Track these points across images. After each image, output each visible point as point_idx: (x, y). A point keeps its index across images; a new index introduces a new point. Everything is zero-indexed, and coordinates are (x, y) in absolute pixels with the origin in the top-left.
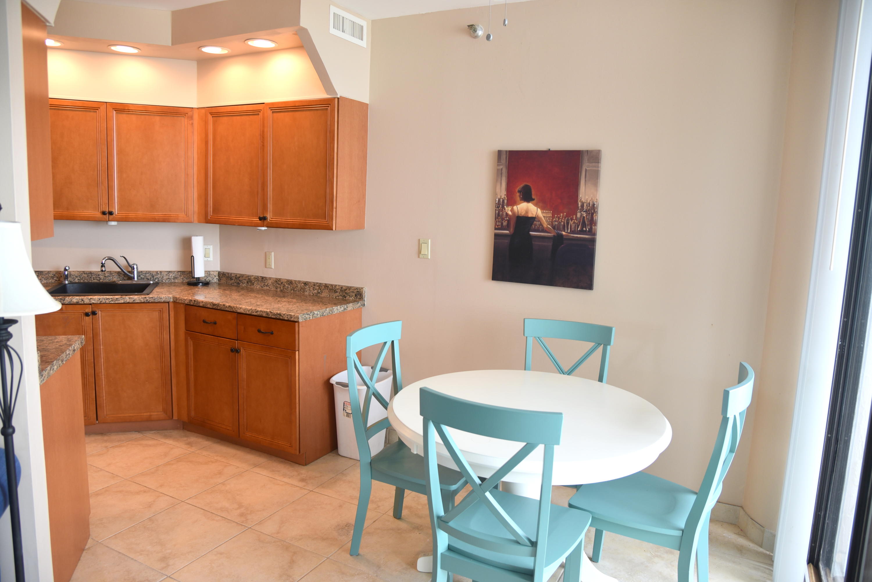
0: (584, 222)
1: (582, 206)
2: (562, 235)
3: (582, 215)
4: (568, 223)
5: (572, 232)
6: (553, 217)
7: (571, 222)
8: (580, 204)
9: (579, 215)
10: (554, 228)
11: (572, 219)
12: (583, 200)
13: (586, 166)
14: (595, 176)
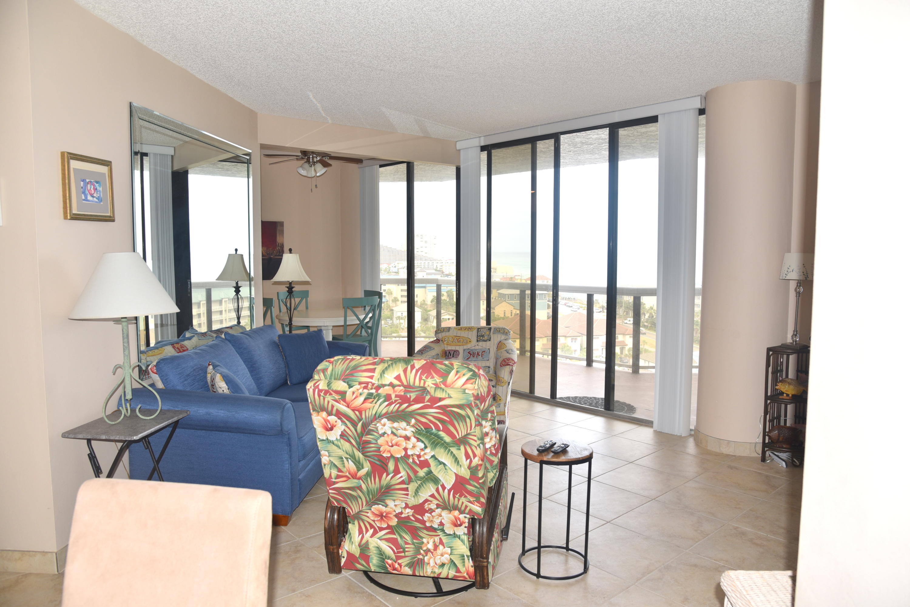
0: (280, 252)
1: (278, 245)
2: (271, 258)
3: (278, 248)
4: (273, 252)
5: (275, 256)
6: (267, 249)
7: (274, 252)
8: (277, 244)
9: (277, 248)
10: (268, 254)
11: (275, 250)
12: (279, 242)
13: (279, 228)
14: (282, 232)
